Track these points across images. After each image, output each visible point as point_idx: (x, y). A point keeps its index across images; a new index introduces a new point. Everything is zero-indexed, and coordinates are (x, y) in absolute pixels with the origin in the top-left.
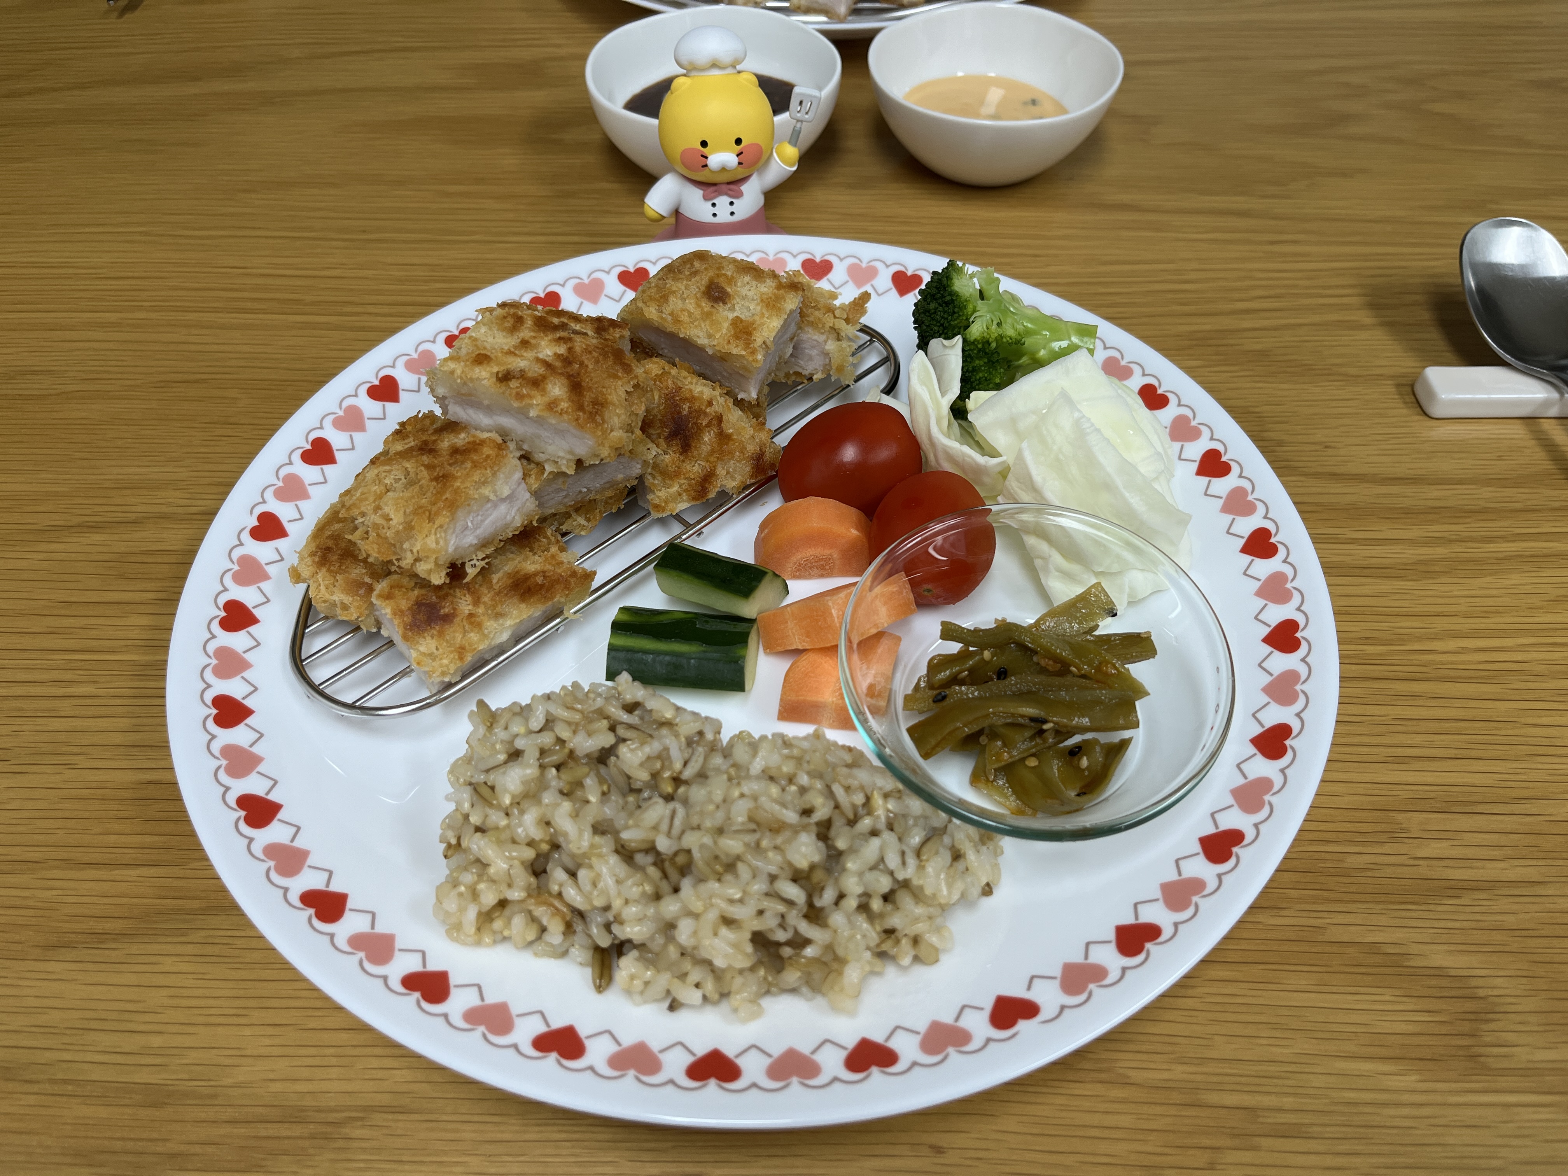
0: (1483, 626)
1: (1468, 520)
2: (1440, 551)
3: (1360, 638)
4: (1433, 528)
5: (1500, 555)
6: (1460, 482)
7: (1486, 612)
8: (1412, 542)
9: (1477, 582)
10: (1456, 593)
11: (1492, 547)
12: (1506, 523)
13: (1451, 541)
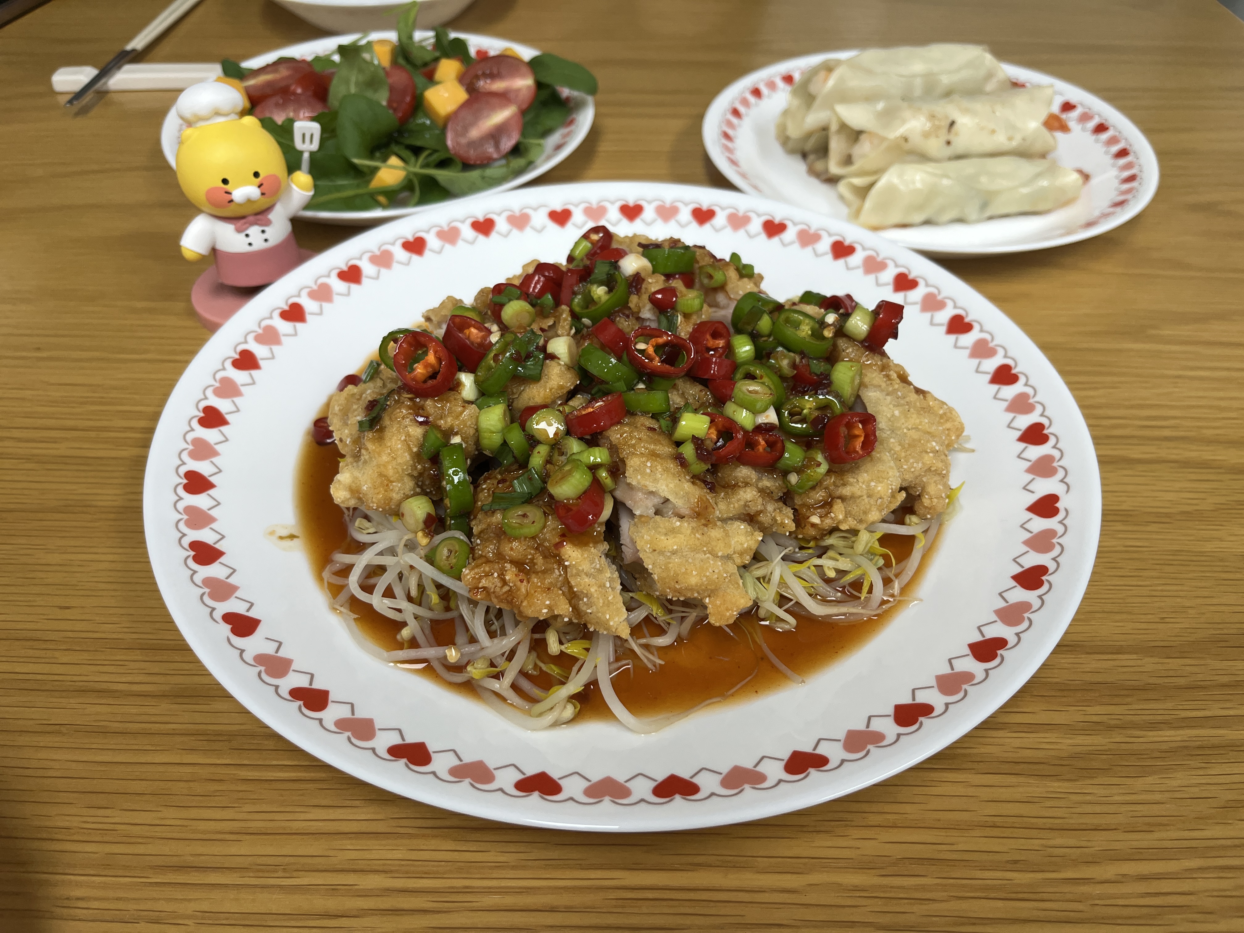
0: (1145, 844)
1: (1129, 700)
2: (1098, 741)
3: (1008, 862)
4: (1090, 710)
5: (1164, 747)
6: (1119, 651)
7: (1149, 824)
8: (1070, 729)
9: (1140, 783)
10: (1117, 798)
11: (1153, 736)
12: (1169, 705)
13: (1110, 728)
